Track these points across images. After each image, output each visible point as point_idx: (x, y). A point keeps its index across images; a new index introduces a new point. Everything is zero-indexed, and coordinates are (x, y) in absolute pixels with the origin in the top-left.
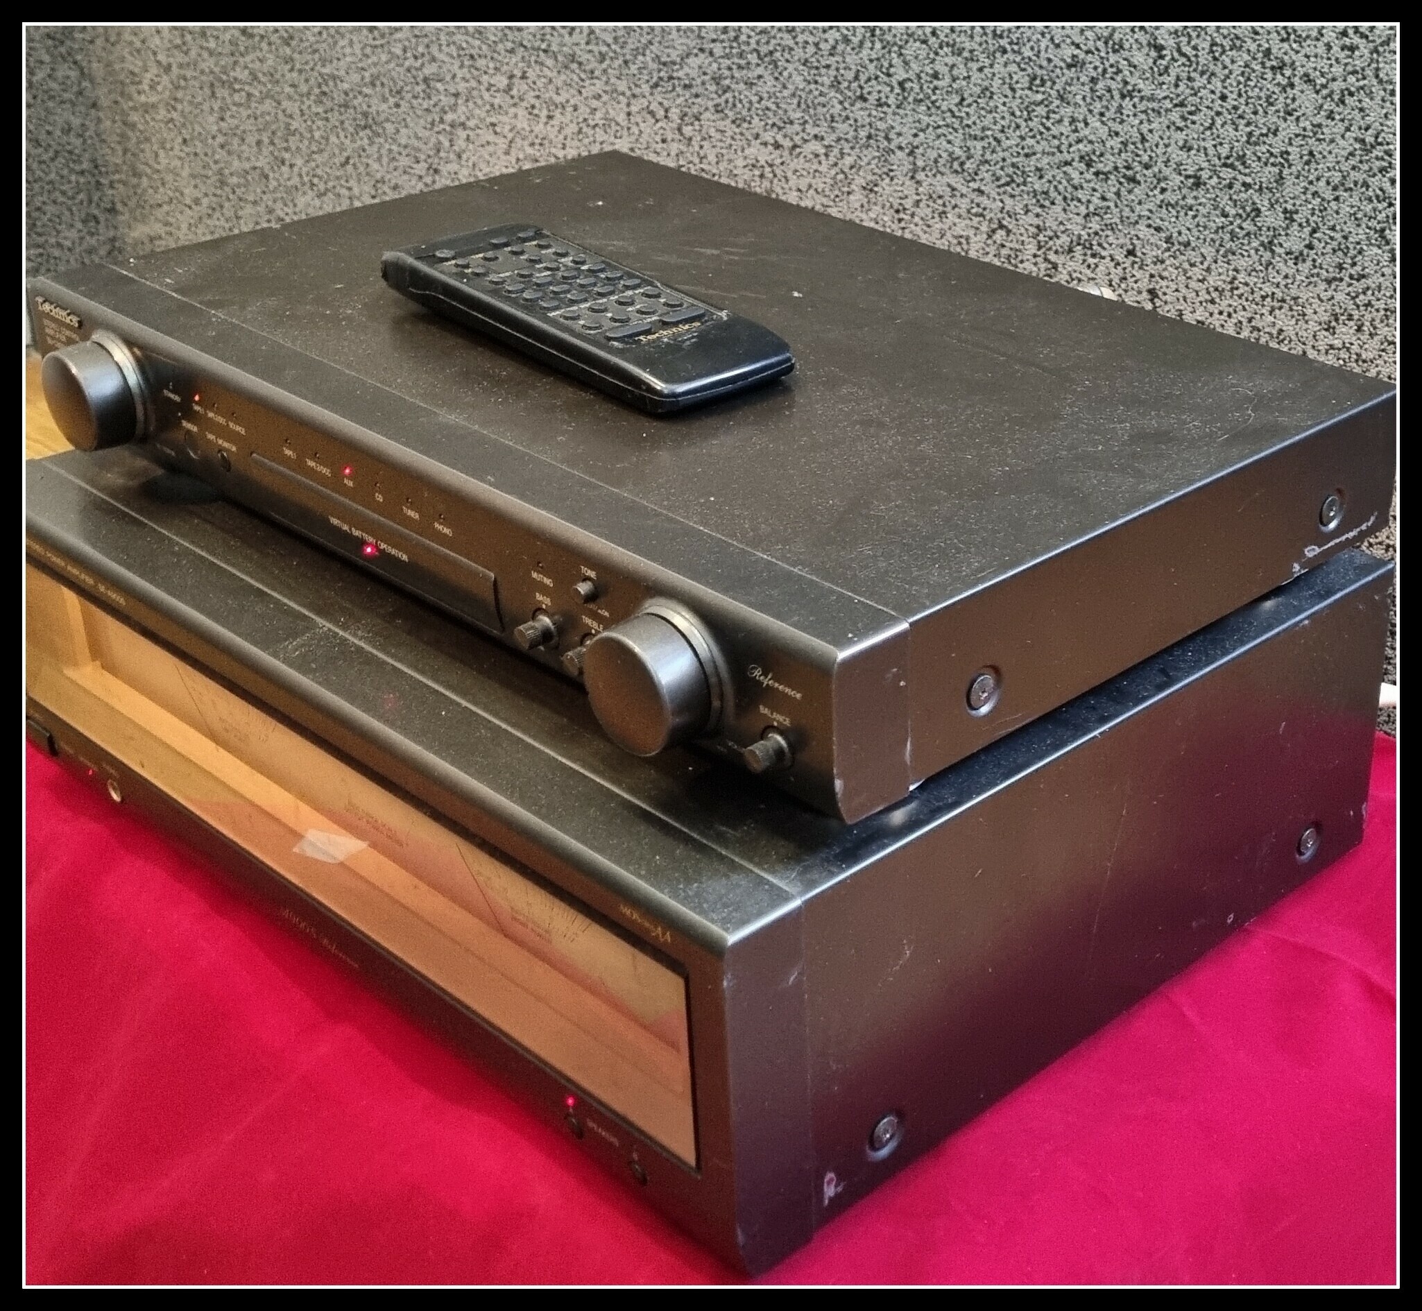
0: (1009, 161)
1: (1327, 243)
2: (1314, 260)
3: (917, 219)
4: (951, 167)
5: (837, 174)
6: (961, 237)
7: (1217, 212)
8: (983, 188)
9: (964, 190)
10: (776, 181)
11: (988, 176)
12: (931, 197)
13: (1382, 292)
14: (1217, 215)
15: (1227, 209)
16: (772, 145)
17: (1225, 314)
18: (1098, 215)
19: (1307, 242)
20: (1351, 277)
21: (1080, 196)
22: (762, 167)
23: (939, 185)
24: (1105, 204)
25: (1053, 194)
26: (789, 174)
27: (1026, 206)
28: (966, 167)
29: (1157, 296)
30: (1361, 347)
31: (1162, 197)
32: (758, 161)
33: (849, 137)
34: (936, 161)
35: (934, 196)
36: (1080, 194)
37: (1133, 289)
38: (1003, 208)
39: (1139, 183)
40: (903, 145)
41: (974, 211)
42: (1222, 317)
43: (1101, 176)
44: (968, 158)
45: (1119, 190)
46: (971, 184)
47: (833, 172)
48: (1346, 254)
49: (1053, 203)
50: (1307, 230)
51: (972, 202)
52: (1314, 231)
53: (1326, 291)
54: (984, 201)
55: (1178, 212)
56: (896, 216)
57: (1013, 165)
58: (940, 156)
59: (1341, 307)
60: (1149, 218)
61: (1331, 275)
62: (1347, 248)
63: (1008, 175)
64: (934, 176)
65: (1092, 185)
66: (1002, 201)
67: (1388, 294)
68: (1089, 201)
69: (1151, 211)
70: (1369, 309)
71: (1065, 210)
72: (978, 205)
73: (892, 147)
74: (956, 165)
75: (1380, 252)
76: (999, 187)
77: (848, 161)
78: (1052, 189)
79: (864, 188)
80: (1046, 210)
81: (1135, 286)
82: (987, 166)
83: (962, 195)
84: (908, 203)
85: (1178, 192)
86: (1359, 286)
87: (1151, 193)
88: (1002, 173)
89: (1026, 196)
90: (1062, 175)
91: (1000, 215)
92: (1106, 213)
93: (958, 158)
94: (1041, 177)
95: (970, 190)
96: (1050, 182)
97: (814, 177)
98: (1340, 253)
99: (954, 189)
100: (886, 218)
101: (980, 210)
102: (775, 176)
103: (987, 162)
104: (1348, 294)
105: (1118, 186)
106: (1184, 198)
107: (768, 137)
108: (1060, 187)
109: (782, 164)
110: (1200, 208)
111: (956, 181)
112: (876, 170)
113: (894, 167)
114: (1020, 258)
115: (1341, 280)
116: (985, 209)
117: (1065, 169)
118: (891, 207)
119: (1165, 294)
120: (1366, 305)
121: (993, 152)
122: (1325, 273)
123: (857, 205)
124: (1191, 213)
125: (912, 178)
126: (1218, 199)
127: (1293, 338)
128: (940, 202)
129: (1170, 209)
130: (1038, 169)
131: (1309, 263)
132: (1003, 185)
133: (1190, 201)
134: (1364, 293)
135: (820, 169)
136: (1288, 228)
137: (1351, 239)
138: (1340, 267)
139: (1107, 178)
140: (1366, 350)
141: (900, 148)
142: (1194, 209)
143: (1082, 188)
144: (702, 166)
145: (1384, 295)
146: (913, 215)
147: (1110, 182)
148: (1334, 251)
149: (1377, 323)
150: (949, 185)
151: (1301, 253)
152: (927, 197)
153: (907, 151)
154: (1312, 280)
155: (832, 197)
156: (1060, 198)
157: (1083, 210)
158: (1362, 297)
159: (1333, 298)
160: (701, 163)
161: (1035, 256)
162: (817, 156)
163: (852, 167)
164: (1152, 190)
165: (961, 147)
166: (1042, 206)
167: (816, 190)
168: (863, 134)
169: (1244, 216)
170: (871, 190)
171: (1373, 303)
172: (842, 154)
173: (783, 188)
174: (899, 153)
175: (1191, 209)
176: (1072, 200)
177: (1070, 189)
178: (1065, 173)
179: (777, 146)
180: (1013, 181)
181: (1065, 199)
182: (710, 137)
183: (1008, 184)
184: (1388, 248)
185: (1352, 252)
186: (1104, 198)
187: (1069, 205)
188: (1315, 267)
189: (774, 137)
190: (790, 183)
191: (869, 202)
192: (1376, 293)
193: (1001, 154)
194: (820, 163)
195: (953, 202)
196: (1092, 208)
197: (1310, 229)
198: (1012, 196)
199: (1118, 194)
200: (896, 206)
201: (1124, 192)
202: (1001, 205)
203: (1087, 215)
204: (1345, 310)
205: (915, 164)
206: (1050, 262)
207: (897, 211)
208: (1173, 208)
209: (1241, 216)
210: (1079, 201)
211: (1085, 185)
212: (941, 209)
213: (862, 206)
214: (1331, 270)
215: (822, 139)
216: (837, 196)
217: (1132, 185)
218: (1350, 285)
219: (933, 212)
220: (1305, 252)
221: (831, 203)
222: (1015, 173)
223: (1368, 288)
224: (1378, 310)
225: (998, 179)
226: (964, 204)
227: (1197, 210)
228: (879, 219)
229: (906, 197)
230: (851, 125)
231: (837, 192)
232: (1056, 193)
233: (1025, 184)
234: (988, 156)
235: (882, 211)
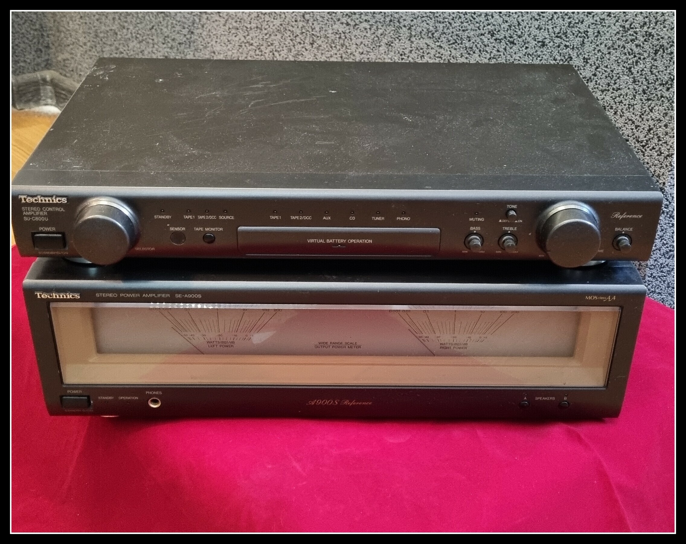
0: (455, 33)
1: (603, 73)
2: (596, 81)
4: (428, 35)
5: (374, 37)
7: (552, 58)
8: (442, 45)
9: (433, 46)
10: (346, 40)
11: (445, 40)
12: (417, 49)
13: (628, 97)
14: (551, 60)
15: (557, 57)
16: (346, 24)
18: (495, 58)
19: (594, 73)
20: (613, 89)
21: (487, 50)
22: (340, 33)
23: (422, 43)
24: (499, 53)
25: (474, 48)
26: (353, 37)
27: (462, 54)
28: (434, 35)
30: (616, 121)
31: (526, 51)
32: (338, 31)
33: (381, 21)
34: (421, 33)
35: (419, 48)
36: (487, 49)
38: (451, 54)
39: (515, 44)
40: (406, 25)
41: (437, 55)
43: (498, 41)
44: (436, 31)
45: (506, 47)
46: (437, 43)
47: (373, 37)
48: (612, 79)
49: (474, 53)
50: (594, 67)
51: (436, 51)
52: (597, 68)
53: (601, 95)
54: (442, 51)
55: (533, 58)
56: (401, 57)
57: (457, 35)
58: (423, 30)
59: (607, 103)
60: (519, 60)
61: (604, 88)
62: (613, 76)
63: (454, 40)
64: (420, 39)
65: (493, 44)
66: (450, 51)
67: (630, 98)
68: (491, 52)
69: (520, 57)
70: (621, 104)
71: (479, 56)
72: (439, 53)
73: (401, 25)
74: (430, 35)
75: (628, 78)
76: (449, 45)
77: (380, 31)
78: (474, 46)
79: (387, 44)
80: (471, 55)
82: (444, 35)
83: (432, 48)
84: (407, 51)
85: (534, 49)
86: (617, 93)
87: (521, 49)
88: (451, 38)
89: (462, 49)
90: (479, 40)
91: (449, 58)
92: (499, 58)
93: (431, 32)
94: (469, 41)
95: (436, 46)
96: (473, 43)
97: (364, 39)
98: (609, 78)
99: (428, 45)
100: (396, 58)
101: (440, 55)
102: (346, 38)
103: (444, 33)
104: (611, 97)
105: (505, 45)
106: (536, 52)
107: (344, 20)
108: (479, 46)
109: (350, 32)
110: (544, 56)
111: (429, 41)
112: (393, 36)
113: (402, 35)
115: (609, 90)
116: (442, 55)
117: (481, 37)
118: (399, 53)
120: (620, 102)
121: (448, 28)
122: (601, 87)
123: (383, 52)
124: (539, 58)
125: (409, 40)
126: (553, 52)
128: (421, 51)
129: (529, 56)
130: (468, 37)
131: (594, 82)
132: (451, 44)
133: (539, 53)
134: (619, 97)
135: (367, 35)
136: (585, 66)
137: (614, 72)
138: (609, 85)
139: (501, 42)
140: (618, 123)
141: (405, 26)
142: (541, 56)
143: (488, 46)
144: (313, 33)
146: (408, 57)
147: (502, 43)
148: (606, 77)
149: (624, 110)
150: (426, 44)
151: (590, 78)
152: (416, 49)
153: (408, 28)
154: (595, 90)
155: (372, 48)
156: (478, 50)
157: (488, 56)
158: (618, 98)
159: (604, 98)
160: (312, 31)
162: (366, 29)
163: (381, 35)
164: (521, 48)
165: (433, 26)
166: (469, 54)
167: (364, 44)
168: (388, 19)
169: (564, 60)
170: (390, 45)
171: (623, 101)
172: (377, 28)
173: (349, 44)
174: (404, 28)
175: (539, 57)
176: (483, 51)
177: (483, 46)
178: (481, 39)
179: (348, 24)
180: (456, 42)
181: (480, 51)
182: (317, 20)
183: (454, 43)
184: (632, 76)
185: (615, 78)
186: (498, 51)
187: (482, 54)
188: (596, 84)
189: (346, 21)
190: (353, 41)
191: (388, 50)
192: (625, 97)
193: (451, 30)
194: (367, 32)
195: (428, 51)
196: (492, 55)
197: (595, 67)
198: (455, 49)
199: (505, 49)
200: (401, 53)
201: (508, 48)
202: (450, 53)
203: (490, 58)
204: (610, 104)
205: (411, 34)
207: (401, 55)
208: (531, 55)
209: (563, 60)
210: (487, 52)
211: (490, 45)
212: (422, 54)
213: (385, 52)
214: (604, 86)
215: (369, 21)
216: (374, 47)
217: (512, 45)
218: (612, 93)
219: (418, 55)
220: (592, 77)
221: (371, 51)
222: (457, 38)
223: (621, 95)
224: (625, 105)
225: (449, 41)
226: (433, 52)
227: (542, 57)
228: (393, 58)
229: (406, 48)
230: (382, 15)
231: (374, 46)
232: (476, 48)
233: (462, 43)
234: (445, 31)
235: (394, 55)
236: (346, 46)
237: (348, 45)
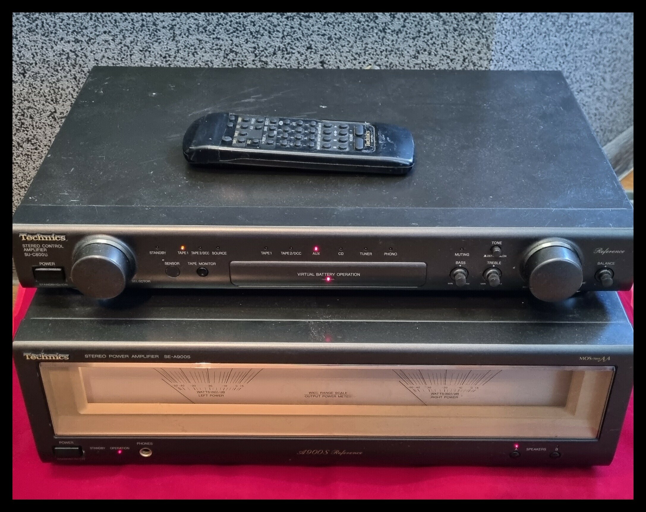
0: (234, 22)
1: (412, 23)
2: (406, 32)
3: (177, 59)
4: (198, 30)
5: (122, 47)
6: (208, 61)
7: (356, 22)
8: (219, 36)
9: (207, 40)
11: (222, 31)
12: (186, 46)
13: (440, 37)
14: (355, 23)
15: (361, 19)
16: (74, 42)
17: (362, 63)
18: (290, 35)
19: (403, 25)
20: (425, 34)
21: (278, 29)
22: (68, 53)
23: (192, 40)
24: (293, 30)
25: (262, 31)
26: (88, 54)
27: (247, 39)
28: (207, 29)
29: (325, 63)
30: (431, 61)
31: (325, 21)
32: (63, 51)
33: (129, 28)
34: (188, 30)
35: (188, 46)
36: (278, 28)
37: (311, 63)
38: (232, 43)
39: (312, 17)
40: (166, 26)
41: (214, 48)
42: (361, 64)
43: (290, 19)
44: (208, 25)
45: (300, 23)
46: (211, 36)
47: (119, 47)
48: (421, 26)
49: (262, 35)
50: (402, 20)
51: (213, 44)
52: (405, 20)
53: (413, 42)
54: (221, 42)
55: (334, 26)
56: (164, 60)
57: (237, 23)
58: (190, 27)
59: (420, 47)
60: (318, 31)
61: (415, 36)
62: (422, 23)
63: (234, 28)
64: (188, 37)
65: (285, 23)
66: (231, 40)
67: (443, 37)
68: (284, 31)
69: (319, 28)
70: (434, 45)
71: (270, 37)
72: (217, 45)
73: (159, 28)
74: (201, 29)
75: (438, 21)
76: (229, 34)
77: (128, 40)
78: (261, 29)
79: (141, 51)
80: (259, 39)
81: (313, 62)
82: (221, 26)
83: (206, 42)
84: (172, 53)
85: (334, 17)
86: (428, 37)
87: (318, 21)
88: (230, 27)
89: (246, 35)
90: (267, 22)
91: (230, 47)
92: (294, 33)
93: (201, 26)
94: (254, 25)
95: (211, 39)
96: (260, 26)
97: (106, 52)
98: (419, 26)
99: (200, 41)
100: (157, 62)
101: (219, 47)
102: (77, 56)
103: (220, 24)
104: (424, 41)
105: (299, 20)
106: (337, 19)
107: (71, 38)
108: (267, 28)
109: (82, 49)
110: (346, 22)
111: (203, 37)
112: (149, 41)
113: (161, 37)
114: (245, 64)
115: (420, 37)
116: (221, 46)
117: (269, 19)
118: (161, 56)
119: (329, 61)
120: (432, 44)
121: (224, 19)
122: (412, 36)
123: (137, 59)
124: (341, 25)
125: (173, 40)
126: (355, 16)
127: (398, 65)
128: (193, 48)
129: (329, 25)
130: (252, 22)
131: (404, 33)
132: (232, 33)
133: (340, 20)
134: (431, 39)
135: (110, 47)
136: (392, 21)
137: (424, 19)
138: (419, 32)
139: (293, 19)
140: (433, 61)
141: (164, 27)
142: (343, 23)
143: (279, 25)
144: (21, 61)
145: (441, 38)
146: (175, 58)
147: (295, 20)
148: (416, 26)
149: (438, 49)
150: (197, 39)
151: (400, 30)
152: (184, 47)
153: (168, 28)
154: (406, 39)
155: (120, 59)
156: (266, 32)
157: (281, 35)
158: (430, 41)
159: (416, 44)
160: (20, 60)
161: (253, 61)
162: (106, 41)
163: (131, 42)
164: (319, 19)
165: (204, 20)
166: (256, 38)
167: (108, 58)
168: (137, 25)
169: (370, 20)
170: (146, 51)
171: (436, 42)
172: (124, 37)
173: (84, 61)
174: (163, 30)
175: (341, 23)
176: (274, 32)
177: (272, 27)
178: (269, 21)
179: (77, 41)
180: (237, 30)
181: (269, 32)
182: (26, 45)
183: (234, 32)
184: (442, 19)
185: (425, 24)
186: (292, 28)
187: (272, 34)
188: (407, 34)
189: (74, 38)
190: (89, 58)
191: (145, 57)
192: (437, 38)
193: (229, 19)
194: (110, 44)
195: (201, 47)
196: (285, 33)
197: (403, 19)
198: (237, 37)
199: (300, 24)
200: (164, 55)
201: (303, 23)
202: (231, 42)
203: (283, 36)
204: (423, 48)
205: (174, 33)
206: (262, 61)
207: (165, 57)
208: (331, 24)
209: (368, 21)
210: (278, 31)
211: (281, 24)
212: (193, 51)
213: (141, 59)
214: (414, 33)
215: (110, 32)
217: (308, 19)
218: (424, 38)
219: (189, 53)
220: (402, 29)
222: (238, 26)
223: (433, 37)
224: (438, 45)
225: (228, 31)
226: (208, 45)
227: (345, 23)
228: (153, 63)
229: (170, 49)
230: (129, 22)
231: (122, 56)
232: (264, 31)
233: (245, 30)
234: (221, 21)
235: (154, 59)
236: (80, 65)
237: (81, 62)
